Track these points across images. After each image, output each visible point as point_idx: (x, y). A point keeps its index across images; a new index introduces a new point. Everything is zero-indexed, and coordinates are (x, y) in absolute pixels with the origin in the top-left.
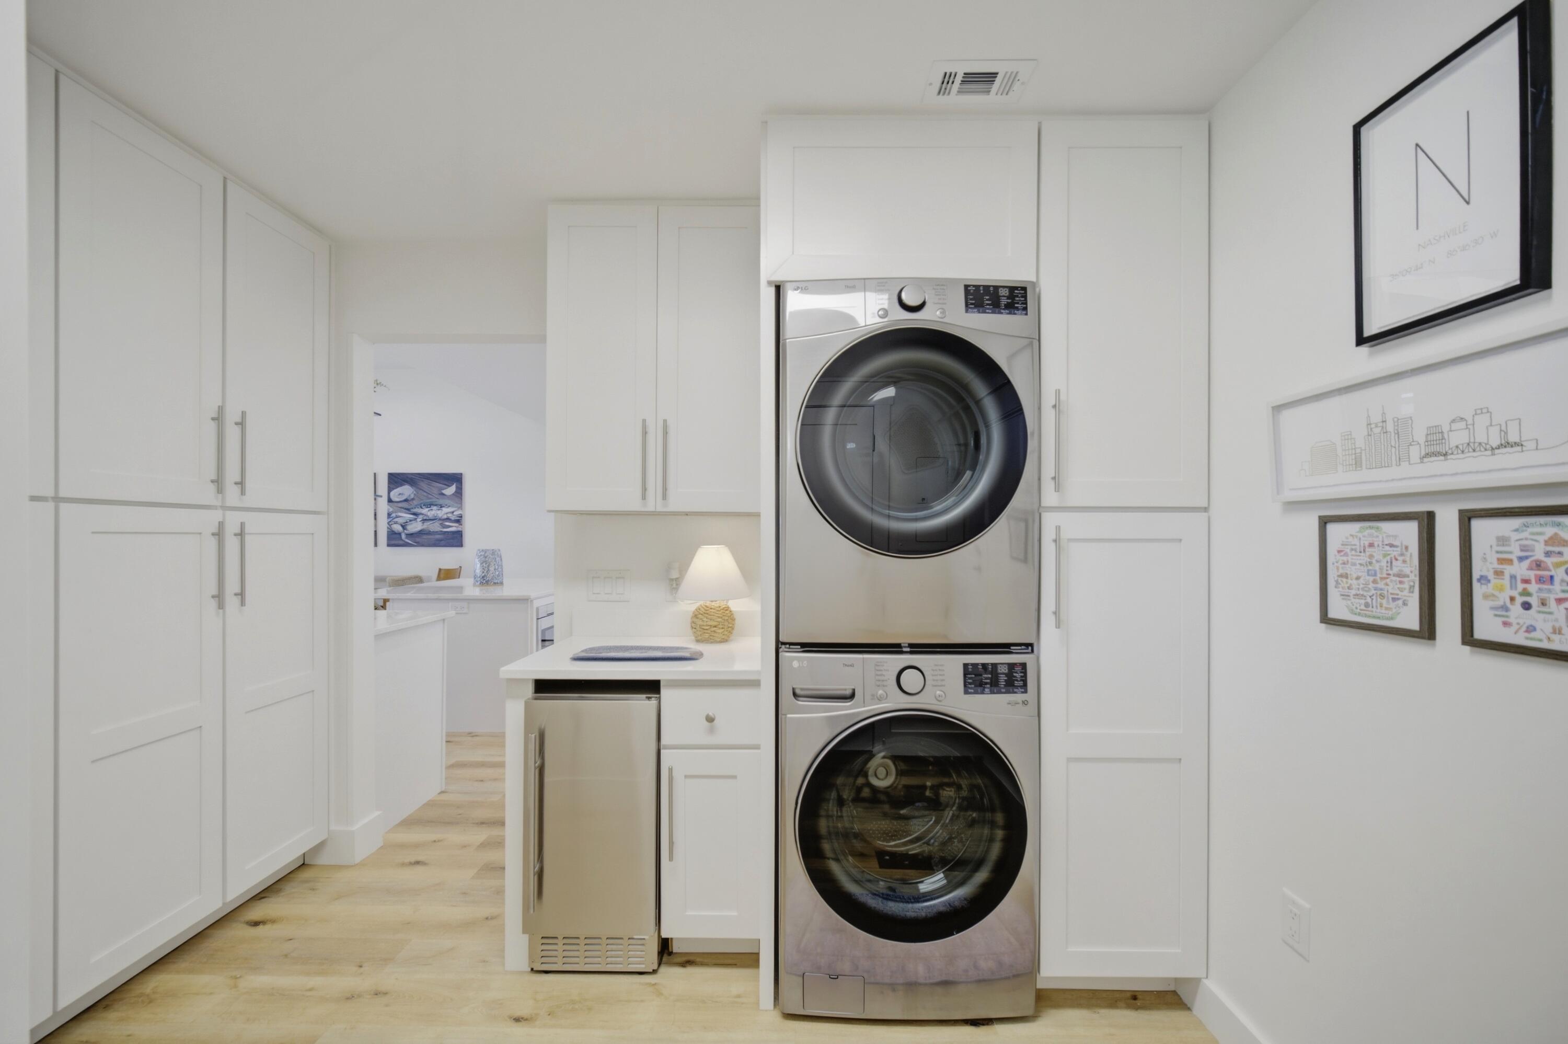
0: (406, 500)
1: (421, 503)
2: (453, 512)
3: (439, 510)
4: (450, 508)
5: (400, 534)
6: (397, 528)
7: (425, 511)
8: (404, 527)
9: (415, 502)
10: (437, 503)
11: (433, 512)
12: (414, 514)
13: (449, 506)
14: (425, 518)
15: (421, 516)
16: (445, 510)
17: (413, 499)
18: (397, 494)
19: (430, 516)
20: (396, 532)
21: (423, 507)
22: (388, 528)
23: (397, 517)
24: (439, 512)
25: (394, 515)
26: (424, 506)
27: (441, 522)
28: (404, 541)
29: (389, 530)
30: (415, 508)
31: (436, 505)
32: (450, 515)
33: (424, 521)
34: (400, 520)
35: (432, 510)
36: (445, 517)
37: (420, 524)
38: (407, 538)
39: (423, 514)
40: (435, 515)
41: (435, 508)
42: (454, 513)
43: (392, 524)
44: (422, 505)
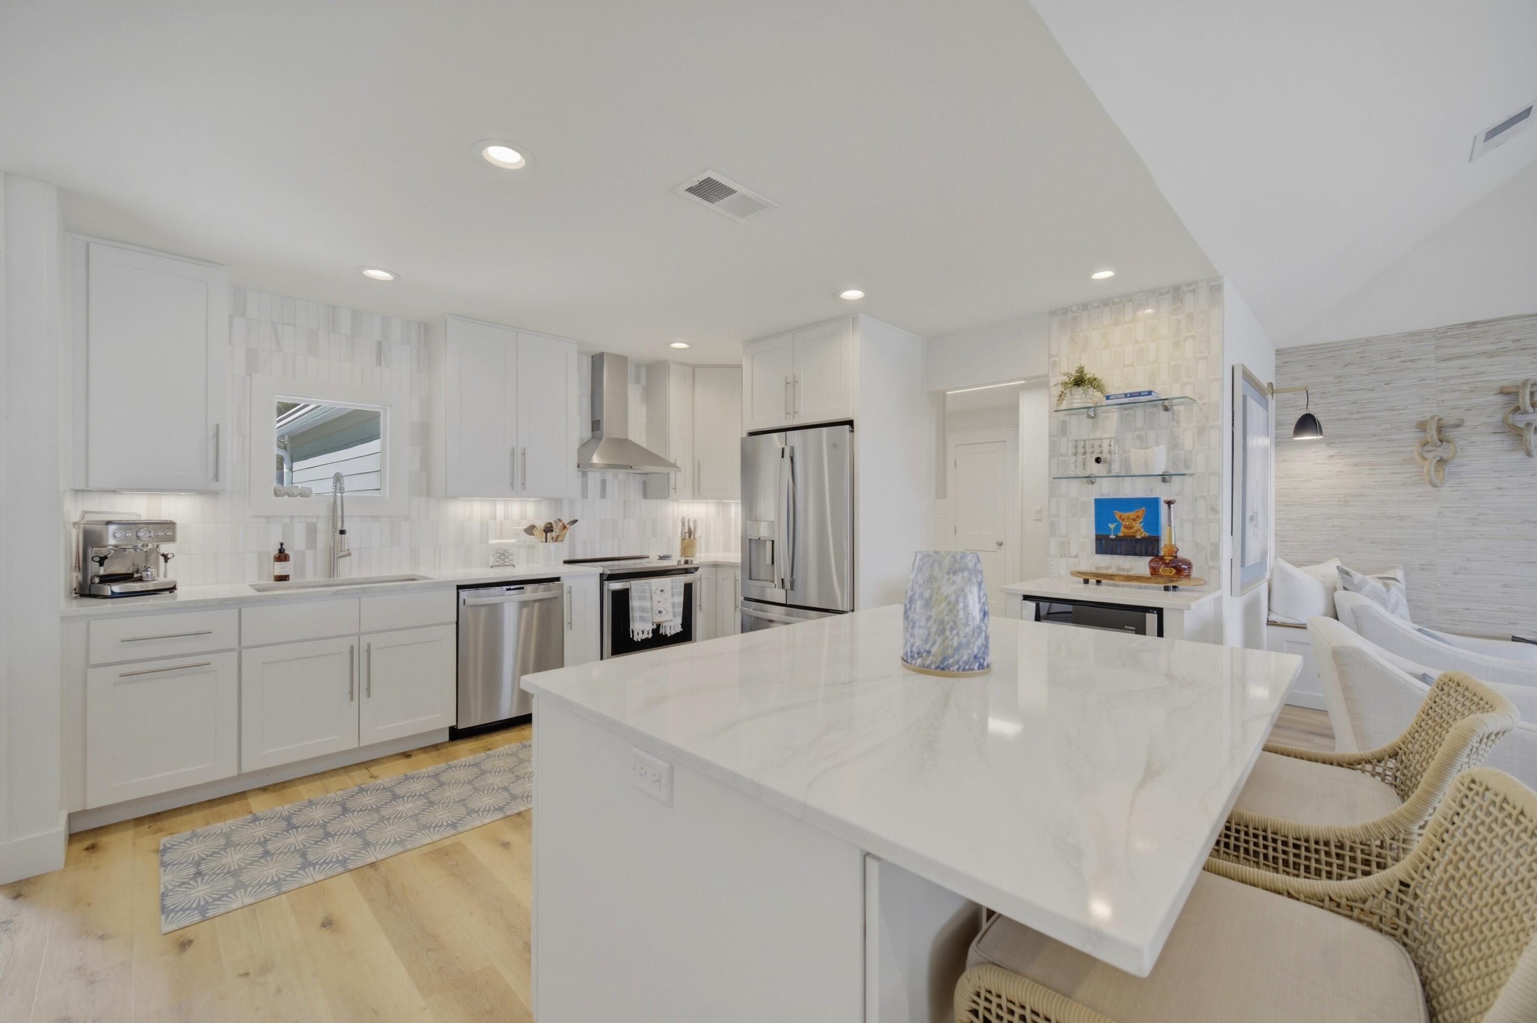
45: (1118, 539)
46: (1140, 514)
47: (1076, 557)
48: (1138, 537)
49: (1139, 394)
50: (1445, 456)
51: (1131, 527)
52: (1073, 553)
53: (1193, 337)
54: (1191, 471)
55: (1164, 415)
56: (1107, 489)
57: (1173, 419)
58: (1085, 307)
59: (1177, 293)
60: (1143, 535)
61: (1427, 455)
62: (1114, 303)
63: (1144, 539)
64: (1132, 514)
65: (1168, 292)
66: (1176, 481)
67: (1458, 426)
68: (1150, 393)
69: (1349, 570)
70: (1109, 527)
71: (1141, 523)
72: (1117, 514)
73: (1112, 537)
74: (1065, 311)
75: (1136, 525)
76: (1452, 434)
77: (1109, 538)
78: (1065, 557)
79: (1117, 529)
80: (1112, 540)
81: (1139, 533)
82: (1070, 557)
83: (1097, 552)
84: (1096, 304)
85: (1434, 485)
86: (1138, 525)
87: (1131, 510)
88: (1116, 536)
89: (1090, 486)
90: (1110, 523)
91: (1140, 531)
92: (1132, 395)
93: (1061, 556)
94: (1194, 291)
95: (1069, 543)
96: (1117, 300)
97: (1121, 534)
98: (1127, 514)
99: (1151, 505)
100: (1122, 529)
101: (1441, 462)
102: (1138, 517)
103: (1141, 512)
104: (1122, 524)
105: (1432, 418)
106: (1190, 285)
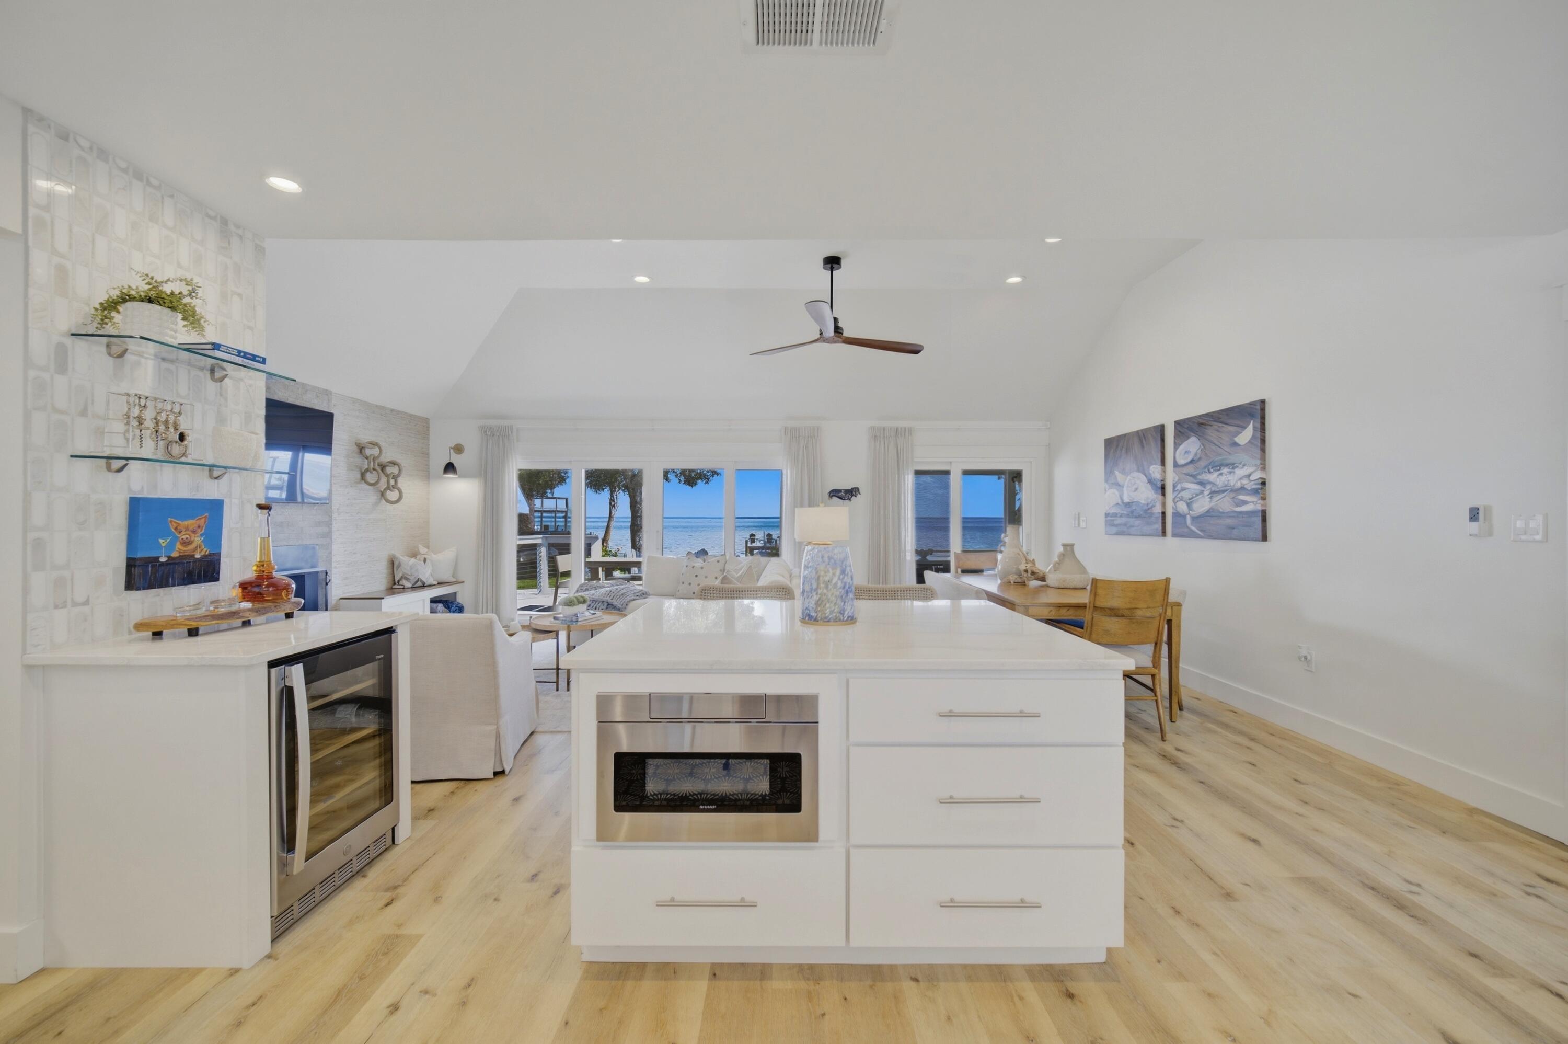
0: (1192, 462)
1: (1209, 464)
2: (1249, 476)
3: (1230, 473)
4: (1245, 468)
5: (1184, 517)
6: (1182, 507)
7: (1213, 477)
8: (1189, 505)
9: (1202, 463)
10: (1228, 462)
11: (1223, 478)
12: (1202, 484)
13: (1244, 465)
14: (1213, 489)
15: (1208, 487)
16: (1240, 472)
17: (1200, 459)
18: (1183, 452)
19: (1219, 486)
20: (1181, 513)
21: (1212, 470)
22: (1173, 508)
23: (1183, 489)
24: (1230, 477)
25: (1179, 487)
26: (1212, 468)
27: (1232, 495)
28: (1188, 528)
29: (1175, 512)
30: (1202, 473)
31: (1227, 465)
32: (1245, 481)
33: (1213, 493)
34: (1186, 495)
35: (1221, 474)
36: (1239, 485)
37: (1207, 499)
38: (1192, 524)
39: (1210, 483)
40: (1226, 483)
41: (1225, 470)
42: (1252, 478)
43: (1177, 501)
44: (1210, 467)
45: (171, 562)
46: (202, 522)
47: (87, 603)
48: (198, 556)
51: (190, 543)
52: (80, 598)
53: (240, 295)
56: (138, 483)
59: (224, 226)
60: (203, 553)
62: (149, 183)
64: (191, 523)
65: (214, 218)
70: (159, 542)
71: (202, 535)
72: (173, 522)
73: (163, 559)
74: (66, 133)
75: (196, 539)
77: (159, 561)
78: (65, 607)
79: (171, 546)
80: (162, 564)
81: (199, 550)
82: (75, 604)
83: (130, 588)
84: (123, 165)
86: (198, 540)
87: (192, 517)
88: (169, 557)
90: (161, 538)
91: (199, 547)
93: (56, 607)
94: (241, 237)
95: (72, 579)
96: (154, 182)
97: (175, 554)
98: (186, 523)
100: (178, 546)
102: (199, 527)
103: (202, 519)
104: (178, 538)
106: (238, 227)
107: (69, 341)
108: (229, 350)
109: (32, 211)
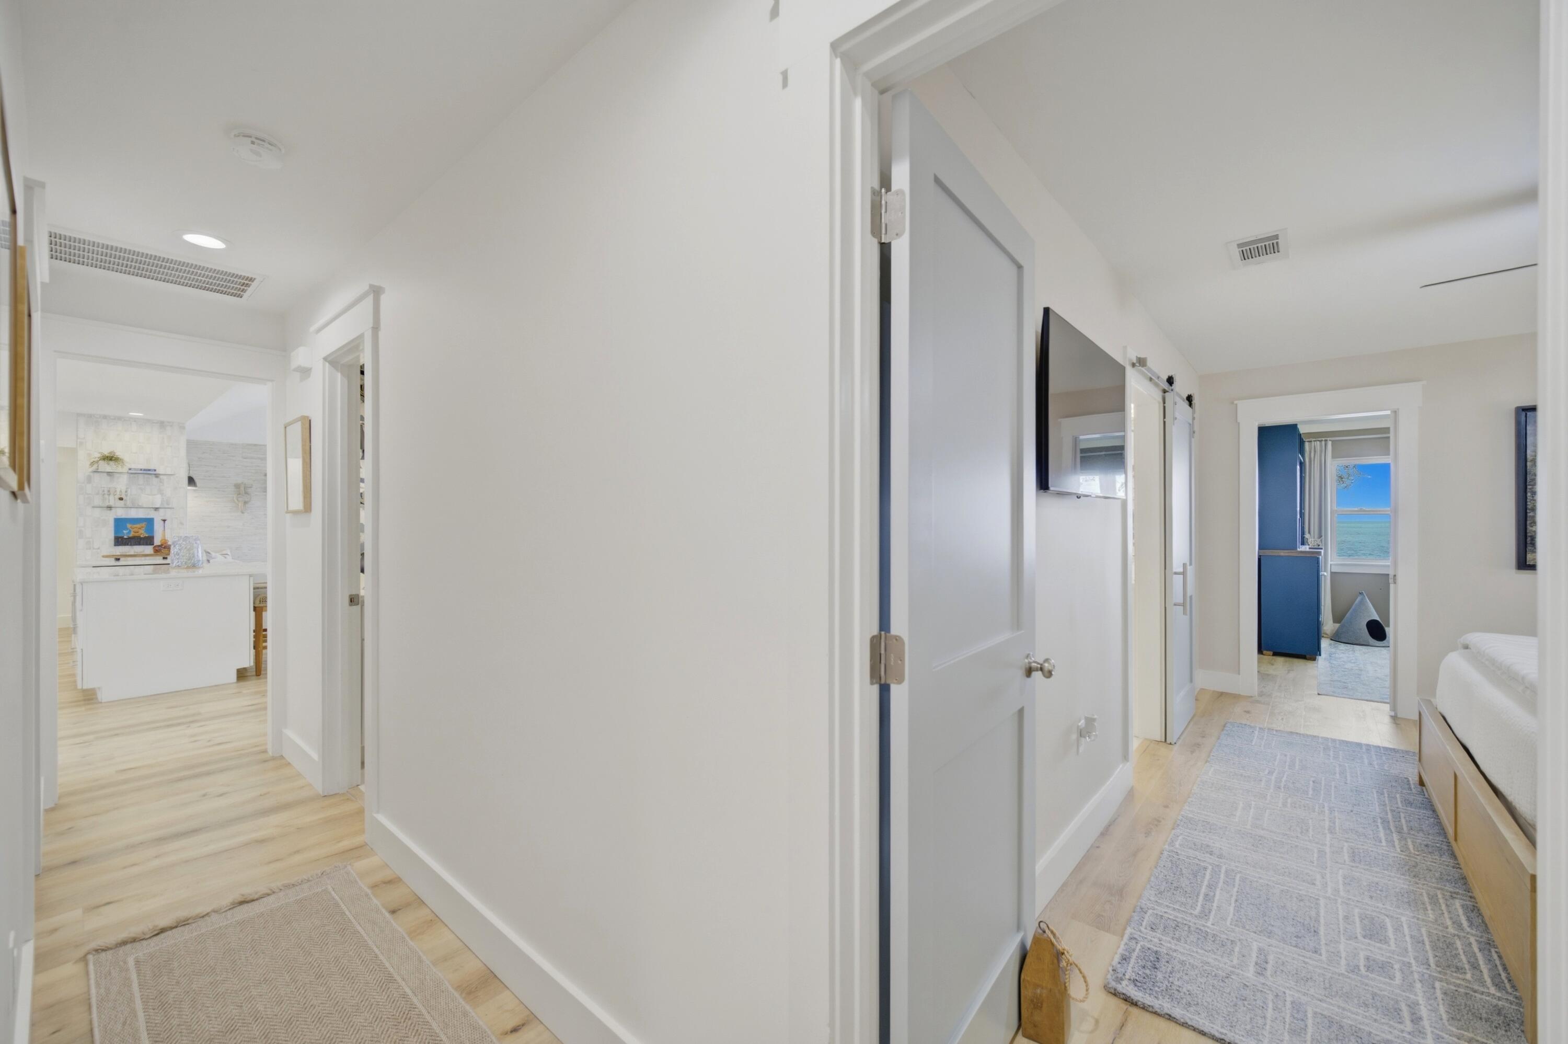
45: (129, 538)
46: (143, 526)
47: (99, 548)
48: (141, 537)
49: (149, 470)
50: (247, 500)
51: (137, 532)
52: (97, 547)
53: (171, 446)
54: (170, 506)
55: (155, 480)
56: (121, 513)
57: (161, 482)
58: (105, 417)
59: (162, 425)
60: (144, 536)
61: (240, 499)
62: (125, 422)
63: (145, 538)
64: (138, 526)
66: (161, 511)
67: (251, 487)
68: (155, 470)
69: (209, 551)
71: (143, 530)
72: (129, 526)
73: (125, 537)
74: (90, 416)
76: (249, 490)
78: (90, 549)
79: (129, 533)
81: (141, 535)
82: (94, 549)
83: (115, 545)
84: (113, 419)
85: (243, 513)
86: (141, 531)
87: (138, 524)
89: (109, 512)
90: (125, 530)
91: (143, 534)
92: (145, 470)
94: (171, 426)
96: (127, 420)
97: (131, 535)
98: (135, 526)
99: (150, 522)
100: (132, 533)
101: (245, 503)
103: (143, 524)
104: (132, 530)
105: (242, 483)
106: (169, 422)
107: (92, 474)
108: (135, 469)
109: (79, 440)
